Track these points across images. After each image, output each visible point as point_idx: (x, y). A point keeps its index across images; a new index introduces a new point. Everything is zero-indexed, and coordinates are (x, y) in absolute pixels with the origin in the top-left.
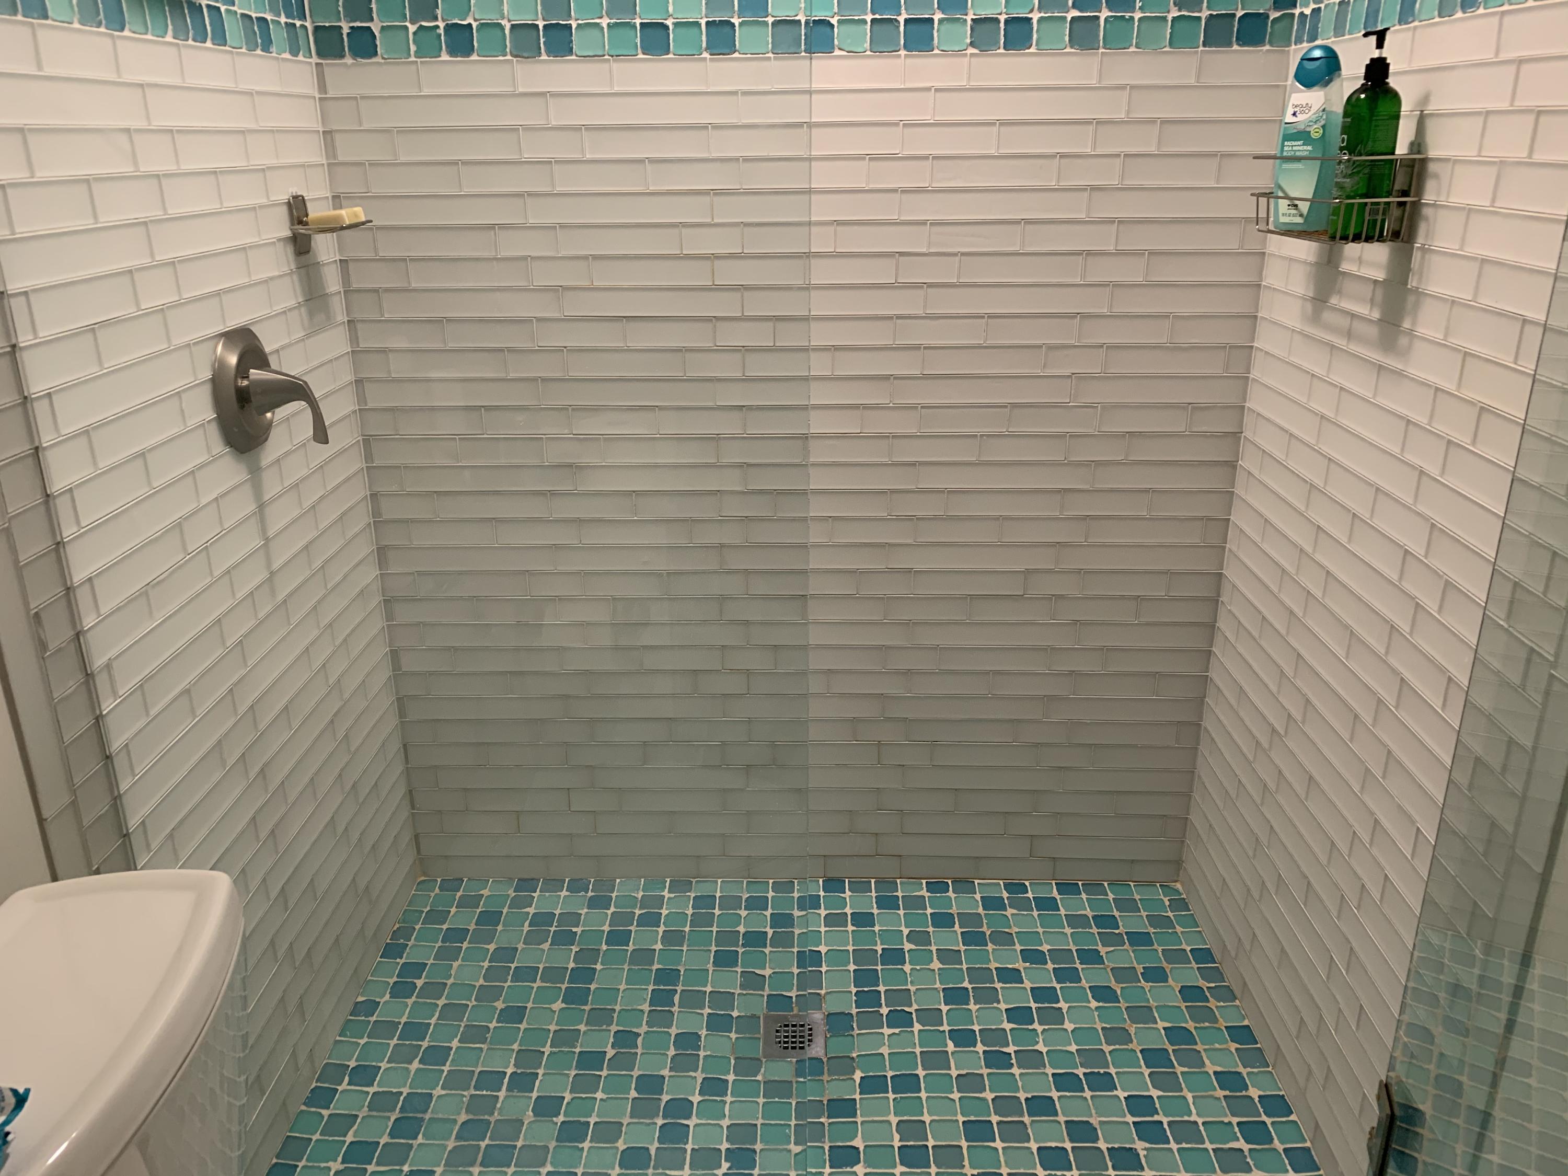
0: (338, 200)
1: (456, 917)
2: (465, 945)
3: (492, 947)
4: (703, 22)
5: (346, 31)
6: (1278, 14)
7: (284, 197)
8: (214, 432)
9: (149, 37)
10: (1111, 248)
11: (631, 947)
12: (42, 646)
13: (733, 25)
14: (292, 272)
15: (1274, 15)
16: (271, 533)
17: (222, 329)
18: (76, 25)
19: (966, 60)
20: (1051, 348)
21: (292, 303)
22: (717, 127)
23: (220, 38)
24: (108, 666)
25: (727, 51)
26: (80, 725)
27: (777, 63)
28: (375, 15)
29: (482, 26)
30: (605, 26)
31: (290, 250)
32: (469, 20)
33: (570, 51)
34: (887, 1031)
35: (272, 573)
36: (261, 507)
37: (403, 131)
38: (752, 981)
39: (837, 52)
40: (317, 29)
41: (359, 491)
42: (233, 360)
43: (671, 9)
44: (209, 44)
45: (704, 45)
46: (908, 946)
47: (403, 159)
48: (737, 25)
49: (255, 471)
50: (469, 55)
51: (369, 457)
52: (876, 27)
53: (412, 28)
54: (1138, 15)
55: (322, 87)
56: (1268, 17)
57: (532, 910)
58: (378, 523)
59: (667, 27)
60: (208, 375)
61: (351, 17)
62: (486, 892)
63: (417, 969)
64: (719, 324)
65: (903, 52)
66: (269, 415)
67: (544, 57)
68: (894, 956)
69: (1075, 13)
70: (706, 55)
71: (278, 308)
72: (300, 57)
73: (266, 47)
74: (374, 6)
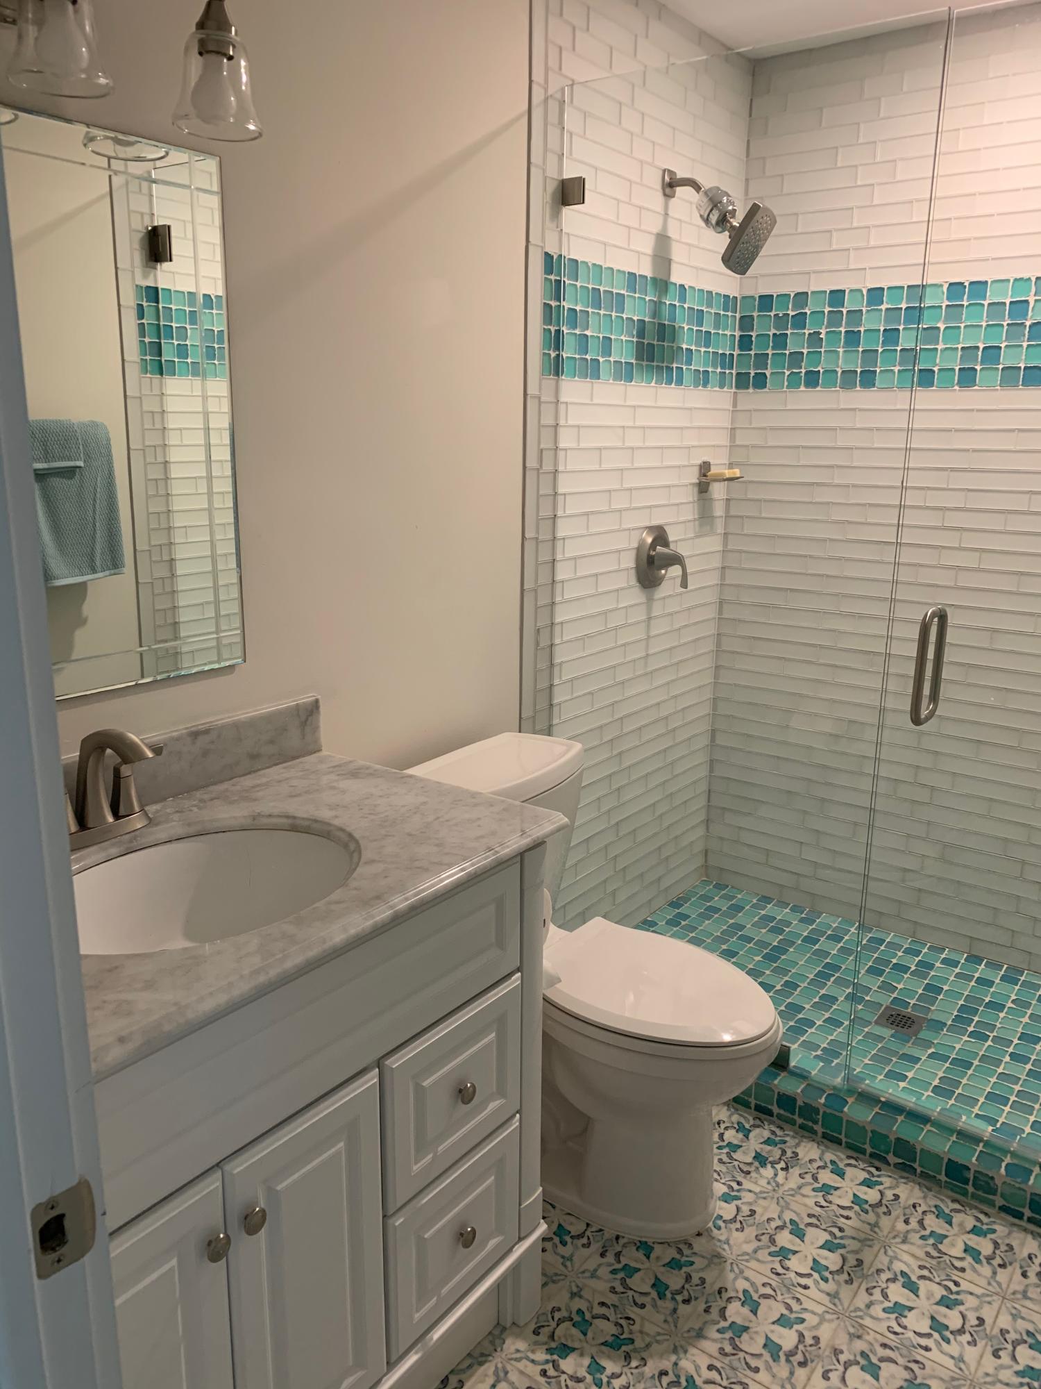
0: (729, 465)
1: (716, 901)
2: (716, 916)
3: (731, 921)
4: (957, 369)
5: (752, 375)
7: (699, 462)
8: (633, 573)
9: (643, 384)
11: (817, 947)
12: (537, 644)
13: (976, 370)
14: (694, 502)
16: (653, 633)
17: (648, 524)
21: (690, 518)
22: (957, 430)
23: (680, 382)
24: (561, 664)
25: (969, 385)
26: (543, 684)
27: (1002, 392)
28: (769, 366)
29: (826, 372)
30: (896, 371)
31: (696, 490)
32: (819, 368)
33: (874, 385)
34: (966, 1038)
35: (647, 655)
36: (649, 619)
37: (772, 429)
38: (887, 987)
40: (738, 374)
41: (710, 630)
42: (649, 540)
43: (938, 361)
44: (673, 385)
45: (956, 381)
46: (1010, 1004)
47: (770, 444)
48: (979, 370)
49: (650, 600)
50: (815, 387)
51: (720, 611)
53: (787, 373)
55: (735, 405)
57: (763, 912)
58: (719, 651)
59: (934, 372)
60: (635, 545)
61: (756, 367)
62: (739, 896)
63: (686, 917)
64: (943, 551)
66: (663, 572)
67: (858, 388)
68: (997, 1006)
70: (957, 388)
71: (682, 519)
72: (725, 389)
73: (705, 385)
74: (769, 362)
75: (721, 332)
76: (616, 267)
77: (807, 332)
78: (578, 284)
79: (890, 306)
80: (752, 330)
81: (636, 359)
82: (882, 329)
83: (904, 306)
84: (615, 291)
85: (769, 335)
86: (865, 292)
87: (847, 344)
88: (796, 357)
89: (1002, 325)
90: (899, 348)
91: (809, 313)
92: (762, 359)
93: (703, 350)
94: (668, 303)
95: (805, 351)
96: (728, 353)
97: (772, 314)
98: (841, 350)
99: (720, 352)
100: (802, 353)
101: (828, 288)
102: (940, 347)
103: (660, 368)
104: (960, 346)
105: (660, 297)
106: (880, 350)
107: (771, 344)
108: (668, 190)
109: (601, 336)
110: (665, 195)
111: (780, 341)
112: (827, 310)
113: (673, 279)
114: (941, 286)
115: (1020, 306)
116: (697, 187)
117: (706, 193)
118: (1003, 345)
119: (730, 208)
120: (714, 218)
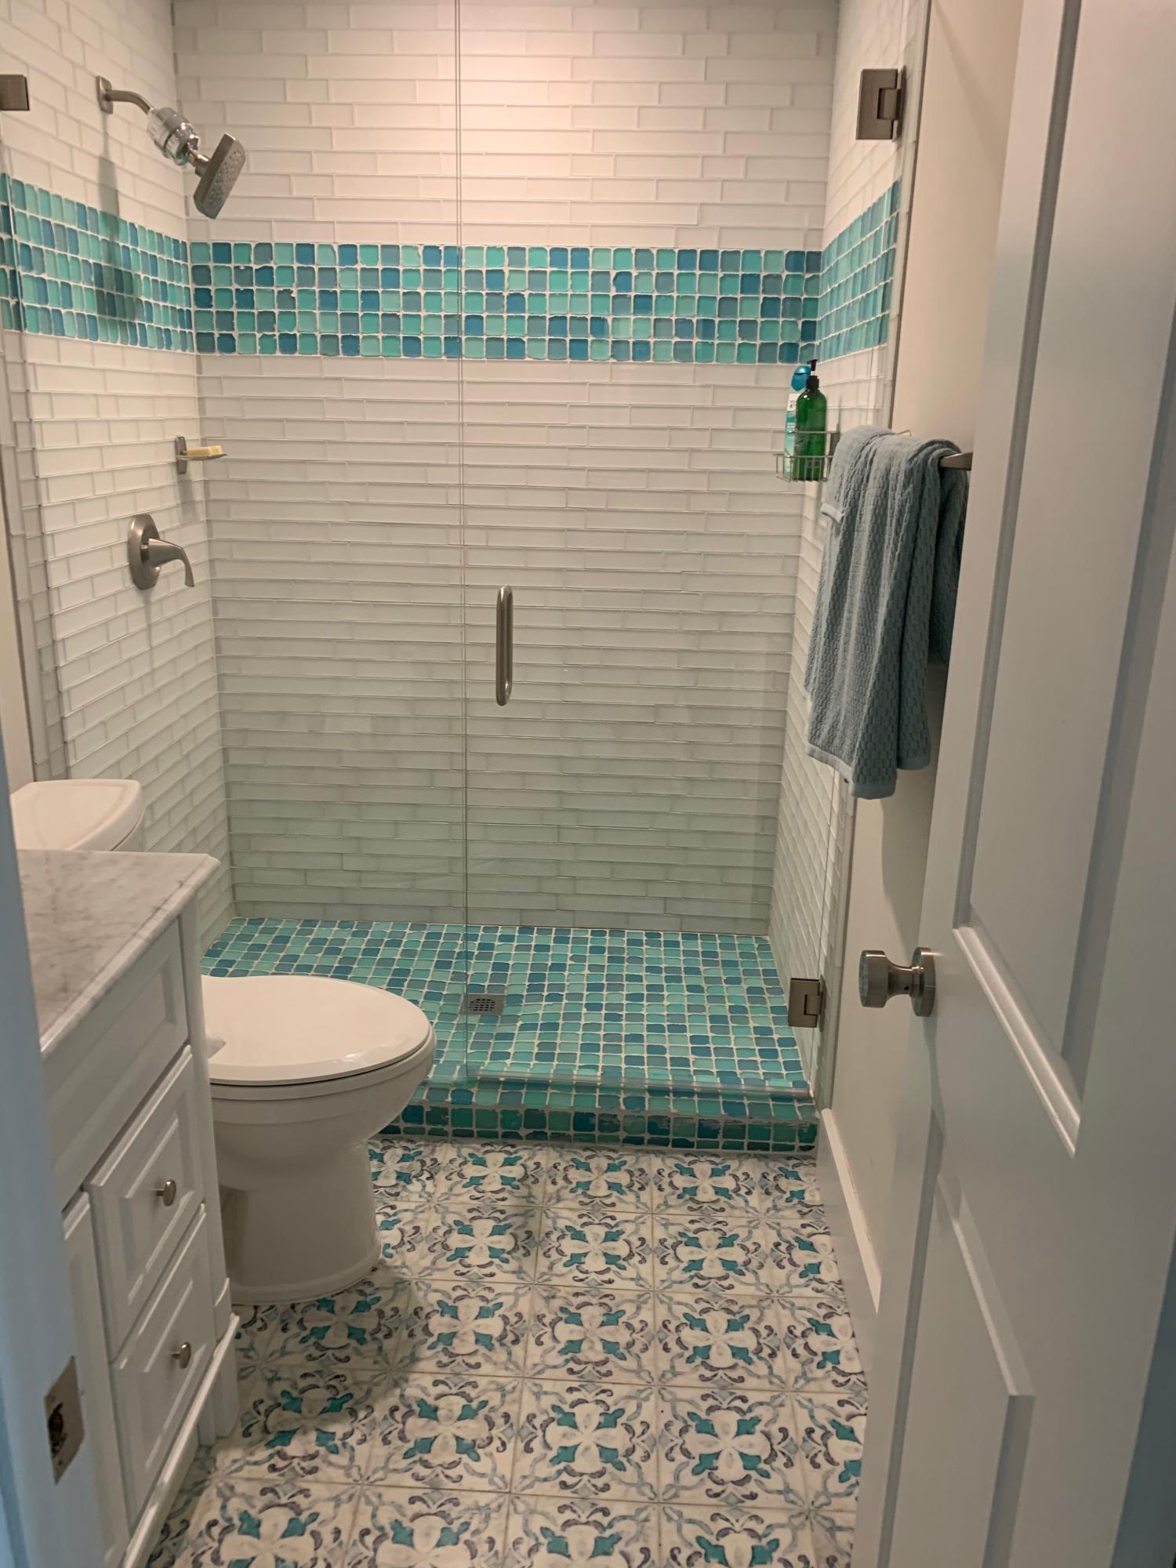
0: (204, 441)
1: (257, 938)
2: (263, 953)
3: (282, 954)
4: (442, 337)
5: (217, 335)
6: (804, 344)
7: (173, 437)
8: (127, 573)
9: (109, 343)
10: (704, 489)
11: (379, 957)
12: (41, 668)
13: (461, 340)
14: (174, 485)
15: (802, 344)
16: (155, 643)
17: (135, 513)
18: (77, 338)
19: (608, 367)
20: (667, 553)
21: (173, 503)
23: (144, 343)
24: (68, 691)
25: (457, 356)
26: (53, 720)
27: (489, 364)
28: (235, 327)
29: (303, 335)
30: (380, 338)
31: (174, 469)
32: (295, 332)
33: (358, 352)
34: (544, 1003)
35: (154, 670)
36: (150, 626)
37: (250, 399)
38: (457, 976)
39: (527, 359)
40: (198, 334)
41: (207, 634)
42: (140, 533)
43: (422, 329)
44: (138, 346)
45: (443, 351)
46: (569, 962)
47: (248, 417)
48: (463, 339)
49: (147, 602)
50: (293, 352)
51: (215, 612)
52: (552, 344)
53: (259, 336)
54: (716, 342)
55: (199, 370)
56: (797, 345)
57: (312, 937)
58: (219, 657)
59: (419, 340)
60: (125, 539)
61: (220, 327)
62: (280, 927)
63: (231, 963)
64: (450, 529)
65: (569, 360)
66: (158, 568)
67: (341, 355)
68: (559, 967)
69: (677, 339)
70: (444, 358)
71: (166, 505)
72: (187, 352)
73: (168, 347)
74: (235, 322)
75: (175, 283)
76: (64, 196)
77: (276, 290)
78: (28, 214)
79: (364, 266)
80: (210, 283)
81: (99, 312)
82: (360, 291)
83: (380, 267)
84: (67, 226)
85: (231, 291)
86: (336, 249)
87: (323, 305)
88: (267, 318)
89: (481, 295)
90: (380, 313)
91: (275, 267)
92: (225, 318)
93: (161, 304)
94: (121, 244)
95: (276, 311)
96: (185, 309)
97: (232, 265)
98: (317, 312)
99: (178, 307)
100: (273, 313)
101: (295, 241)
102: (423, 313)
103: (123, 324)
104: (443, 314)
105: (111, 237)
106: (361, 314)
107: (235, 301)
108: (105, 103)
109: (59, 281)
110: (103, 109)
111: (245, 298)
112: (295, 265)
113: (123, 216)
114: (416, 248)
115: (495, 276)
116: (145, 107)
117: (158, 115)
118: (484, 315)
119: (192, 137)
120: (174, 147)
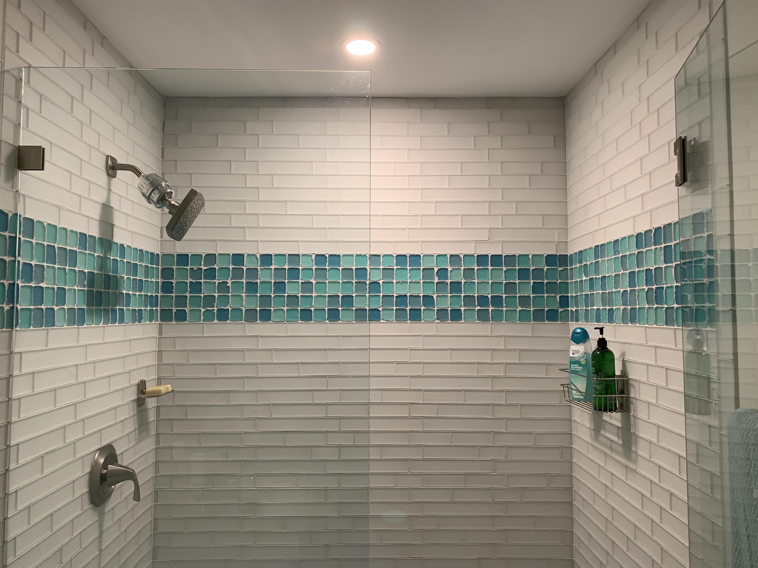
0: (160, 381)
4: (326, 309)
5: (174, 311)
6: (562, 310)
7: (137, 381)
8: (86, 498)
9: (93, 325)
10: (504, 403)
13: (339, 310)
14: (134, 415)
15: (561, 310)
16: (103, 547)
17: (99, 446)
18: (65, 327)
19: (435, 325)
20: (481, 447)
21: (132, 429)
22: (330, 350)
23: (122, 321)
25: (336, 320)
27: (357, 325)
28: (188, 305)
29: (233, 310)
30: (285, 310)
31: (135, 404)
32: (228, 307)
33: (270, 320)
36: (101, 533)
37: (193, 351)
39: (382, 321)
40: (162, 310)
41: (148, 519)
42: (102, 461)
43: (313, 304)
44: (117, 324)
45: (327, 318)
47: (192, 362)
48: (340, 310)
49: (101, 515)
50: (226, 321)
52: (397, 312)
53: (203, 310)
54: (504, 309)
55: (160, 333)
56: (558, 311)
58: (155, 535)
59: (312, 311)
60: (88, 470)
61: (177, 306)
64: (329, 434)
65: (409, 321)
66: (113, 487)
67: (259, 322)
69: (479, 308)
70: (327, 321)
71: (126, 432)
72: (153, 322)
73: (140, 321)
74: (188, 302)
75: (149, 280)
76: (69, 228)
77: (217, 282)
78: (34, 241)
79: (277, 267)
80: (173, 278)
81: (87, 306)
82: (273, 281)
83: (287, 267)
84: (68, 248)
85: (187, 283)
86: (258, 257)
87: (248, 291)
88: (210, 300)
89: (352, 283)
90: (286, 295)
91: (217, 268)
92: (181, 300)
93: (138, 293)
94: (112, 258)
95: (216, 295)
96: (154, 295)
97: (188, 268)
98: (244, 295)
99: (149, 294)
100: (214, 296)
101: (232, 251)
102: (314, 294)
103: (106, 311)
104: (327, 295)
105: (105, 254)
106: (273, 296)
107: (189, 289)
108: (111, 172)
109: (56, 287)
110: (108, 174)
111: (196, 287)
112: (231, 267)
113: (115, 240)
114: (311, 256)
115: (361, 271)
116: (138, 173)
117: (147, 178)
118: (354, 295)
119: (169, 190)
120: (155, 197)
